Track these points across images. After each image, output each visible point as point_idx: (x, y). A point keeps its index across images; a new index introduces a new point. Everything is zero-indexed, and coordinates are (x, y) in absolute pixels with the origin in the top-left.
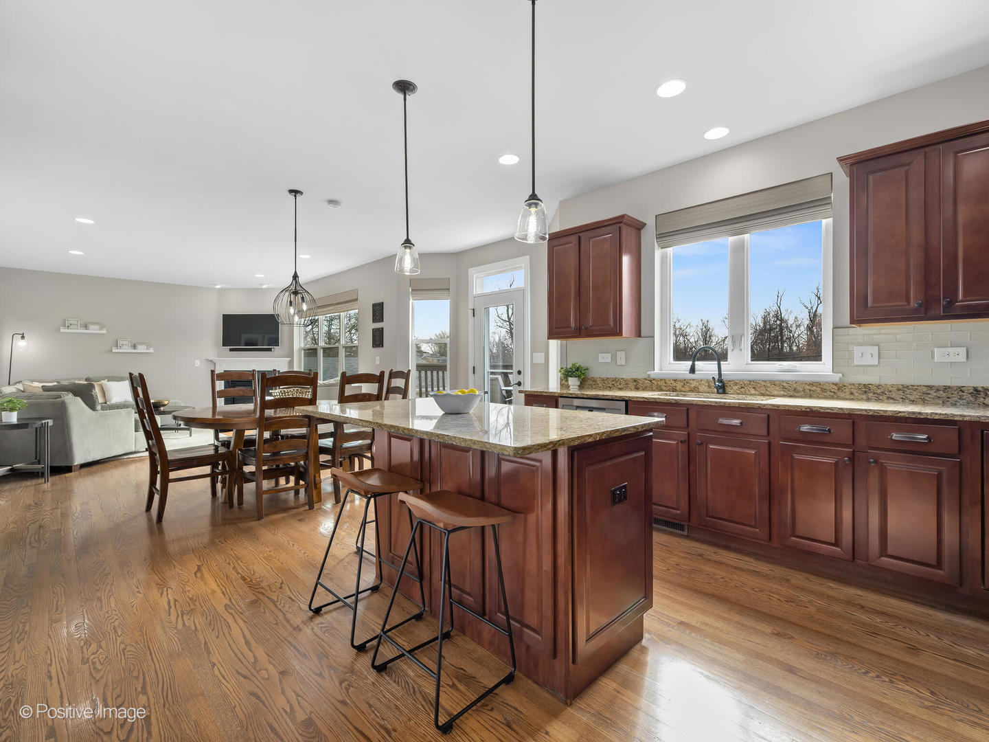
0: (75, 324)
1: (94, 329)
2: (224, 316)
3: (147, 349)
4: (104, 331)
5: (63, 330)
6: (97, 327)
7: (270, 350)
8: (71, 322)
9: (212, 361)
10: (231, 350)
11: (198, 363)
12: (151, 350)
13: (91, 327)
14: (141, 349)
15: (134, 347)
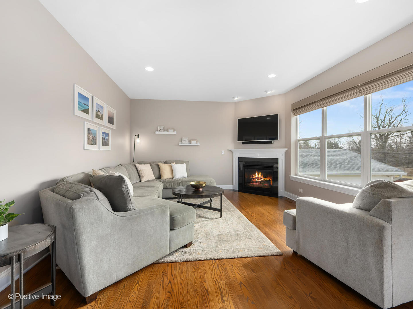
0: (162, 129)
1: (171, 132)
2: (239, 120)
3: (196, 143)
4: (175, 133)
5: (157, 133)
6: (172, 130)
7: (271, 142)
8: (160, 128)
9: (231, 151)
10: (243, 143)
11: (223, 152)
12: (198, 144)
13: (170, 130)
14: (193, 143)
15: (190, 142)
